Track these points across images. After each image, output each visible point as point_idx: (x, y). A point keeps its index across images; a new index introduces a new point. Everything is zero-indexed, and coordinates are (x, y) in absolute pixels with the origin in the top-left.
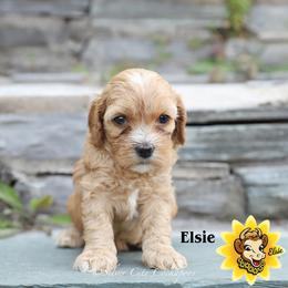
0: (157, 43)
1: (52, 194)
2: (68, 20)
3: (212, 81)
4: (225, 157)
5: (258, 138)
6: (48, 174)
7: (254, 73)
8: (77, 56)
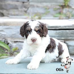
0: (46, 9)
1: (18, 47)
2: (23, 2)
3: (60, 19)
4: (63, 38)
5: (72, 34)
6: (17, 42)
7: (70, 17)
8: (26, 12)
